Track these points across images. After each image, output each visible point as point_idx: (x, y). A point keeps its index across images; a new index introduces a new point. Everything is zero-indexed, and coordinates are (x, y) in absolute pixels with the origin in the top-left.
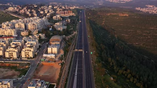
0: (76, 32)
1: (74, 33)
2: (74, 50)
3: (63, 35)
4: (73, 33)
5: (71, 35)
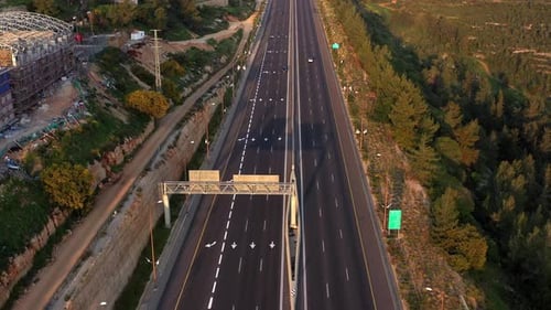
0: (249, 23)
1: (234, 26)
4: (225, 25)
5: (202, 36)
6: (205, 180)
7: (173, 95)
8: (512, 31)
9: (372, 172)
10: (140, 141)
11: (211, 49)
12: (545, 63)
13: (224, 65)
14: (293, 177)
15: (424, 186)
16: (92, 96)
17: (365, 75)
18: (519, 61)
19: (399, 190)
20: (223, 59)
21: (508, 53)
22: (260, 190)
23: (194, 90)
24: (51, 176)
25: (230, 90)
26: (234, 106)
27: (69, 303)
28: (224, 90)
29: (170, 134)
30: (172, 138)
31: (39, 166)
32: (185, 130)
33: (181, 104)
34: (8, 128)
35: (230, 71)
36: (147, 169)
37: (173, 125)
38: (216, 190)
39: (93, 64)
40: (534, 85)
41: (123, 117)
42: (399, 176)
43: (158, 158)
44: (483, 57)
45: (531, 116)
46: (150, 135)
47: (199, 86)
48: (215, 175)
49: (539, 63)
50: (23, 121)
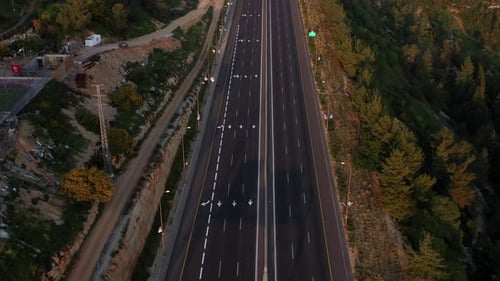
1: (204, 2)
13: (191, 67)
20: (190, 59)
23: (153, 126)
32: (136, 210)
33: (135, 155)
37: (121, 206)
44: (457, 11)
47: (160, 115)
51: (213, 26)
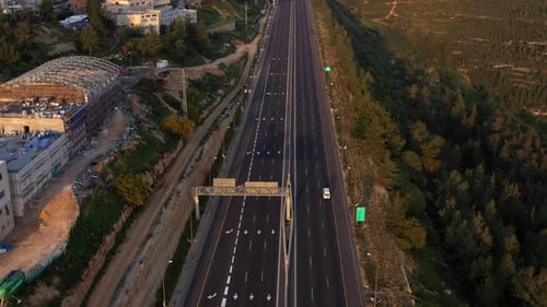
0: (252, 48)
1: (241, 49)
2: (208, 182)
3: (154, 57)
4: (233, 50)
5: (213, 60)
6: (224, 186)
7: (195, 118)
8: (493, 47)
9: (349, 179)
10: (174, 155)
11: (223, 73)
12: (520, 78)
13: (233, 87)
14: (289, 182)
15: (387, 189)
16: (138, 122)
17: (351, 97)
18: (498, 75)
19: (368, 193)
20: (232, 83)
21: (488, 68)
22: (265, 193)
23: (211, 112)
24: (121, 183)
25: (239, 111)
26: (243, 125)
27: (142, 266)
28: (234, 110)
29: (196, 150)
30: (198, 153)
31: (111, 176)
32: (206, 146)
33: (202, 124)
34: (84, 148)
35: (239, 94)
36: (182, 177)
37: (197, 142)
38: (233, 193)
39: (135, 95)
40: (510, 98)
41: (160, 137)
42: (370, 182)
43: (189, 169)
44: (466, 71)
45: (496, 129)
46: (181, 150)
47: (214, 108)
48: (232, 182)
49: (516, 77)
50: (93, 142)
51: (249, 64)
